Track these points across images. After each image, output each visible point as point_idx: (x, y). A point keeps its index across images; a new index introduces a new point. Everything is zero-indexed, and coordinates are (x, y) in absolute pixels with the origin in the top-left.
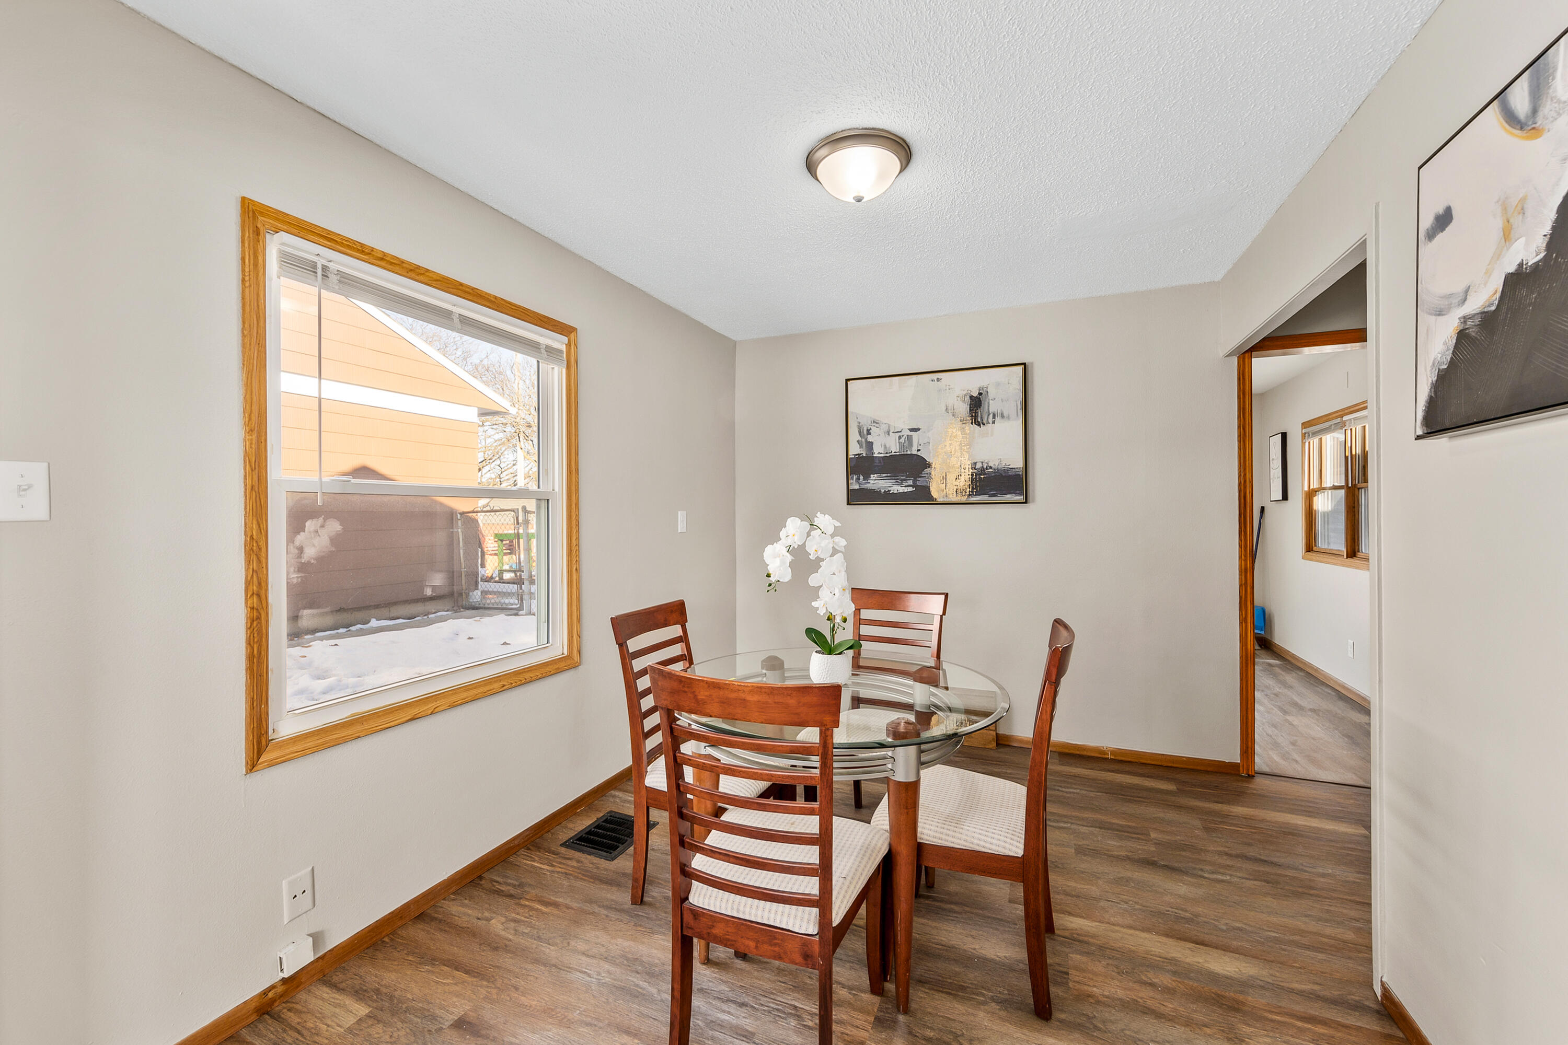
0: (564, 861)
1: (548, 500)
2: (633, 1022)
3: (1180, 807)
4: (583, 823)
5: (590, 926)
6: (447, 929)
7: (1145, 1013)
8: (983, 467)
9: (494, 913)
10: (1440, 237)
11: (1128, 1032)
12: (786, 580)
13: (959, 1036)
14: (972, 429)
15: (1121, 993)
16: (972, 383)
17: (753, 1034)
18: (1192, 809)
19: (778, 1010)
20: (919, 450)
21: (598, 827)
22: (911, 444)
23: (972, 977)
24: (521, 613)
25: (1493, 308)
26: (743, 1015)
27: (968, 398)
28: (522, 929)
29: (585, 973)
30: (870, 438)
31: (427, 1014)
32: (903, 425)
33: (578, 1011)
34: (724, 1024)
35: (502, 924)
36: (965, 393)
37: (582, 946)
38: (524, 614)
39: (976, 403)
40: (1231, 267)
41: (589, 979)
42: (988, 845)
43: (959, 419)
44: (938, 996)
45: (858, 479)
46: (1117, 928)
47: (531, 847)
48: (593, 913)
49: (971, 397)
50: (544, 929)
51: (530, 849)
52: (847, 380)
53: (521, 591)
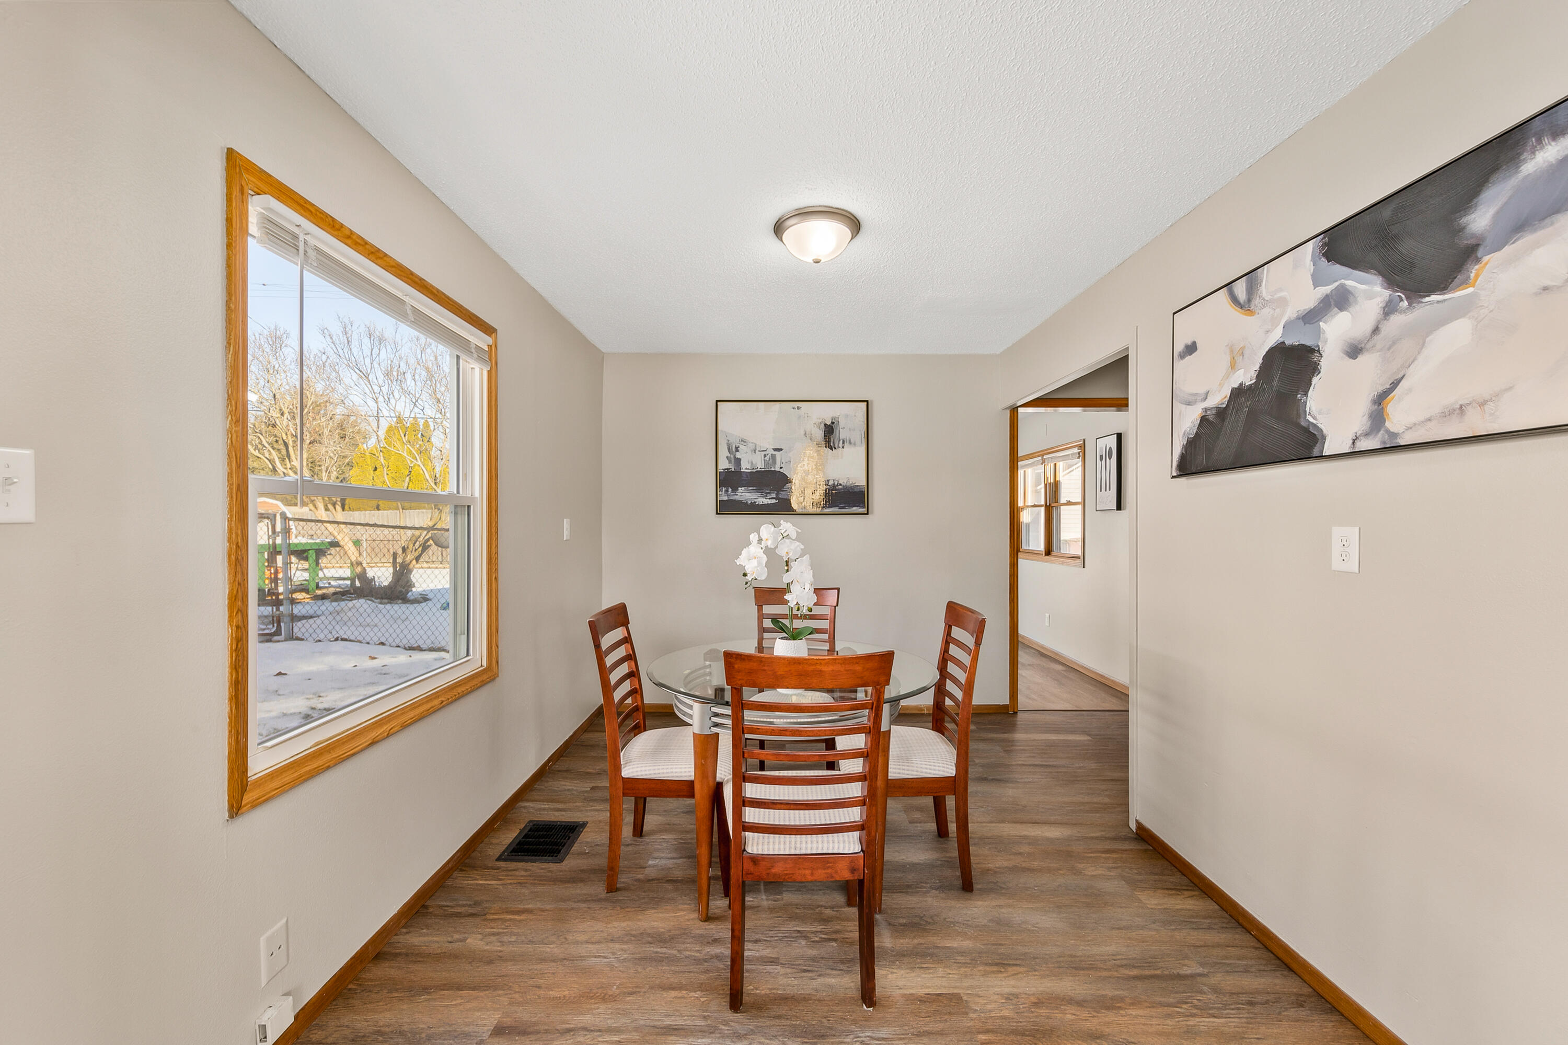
0: (510, 873)
1: (469, 507)
2: (672, 980)
3: (983, 740)
4: (508, 837)
5: (577, 920)
6: (421, 959)
7: (1024, 872)
8: (834, 484)
9: (465, 933)
10: (1188, 358)
11: (1020, 885)
12: (763, 578)
13: (922, 917)
14: (826, 452)
15: (1006, 864)
16: (826, 413)
17: (778, 958)
18: (991, 740)
19: (786, 937)
20: (781, 468)
21: (526, 836)
22: (774, 462)
23: (911, 877)
24: (276, 638)
25: (1224, 406)
26: (762, 948)
27: (822, 426)
28: (505, 939)
29: (599, 956)
30: (738, 455)
31: (456, 1034)
32: (769, 445)
33: (615, 987)
34: (750, 959)
35: (481, 940)
36: (820, 421)
37: (582, 938)
38: (283, 639)
39: (829, 430)
40: (1010, 345)
41: (608, 960)
42: (933, 772)
43: (815, 443)
44: (895, 896)
45: (727, 491)
46: (984, 824)
47: (464, 868)
48: (572, 909)
49: (825, 425)
50: (531, 933)
51: (464, 870)
52: (717, 401)
53: (278, 613)
